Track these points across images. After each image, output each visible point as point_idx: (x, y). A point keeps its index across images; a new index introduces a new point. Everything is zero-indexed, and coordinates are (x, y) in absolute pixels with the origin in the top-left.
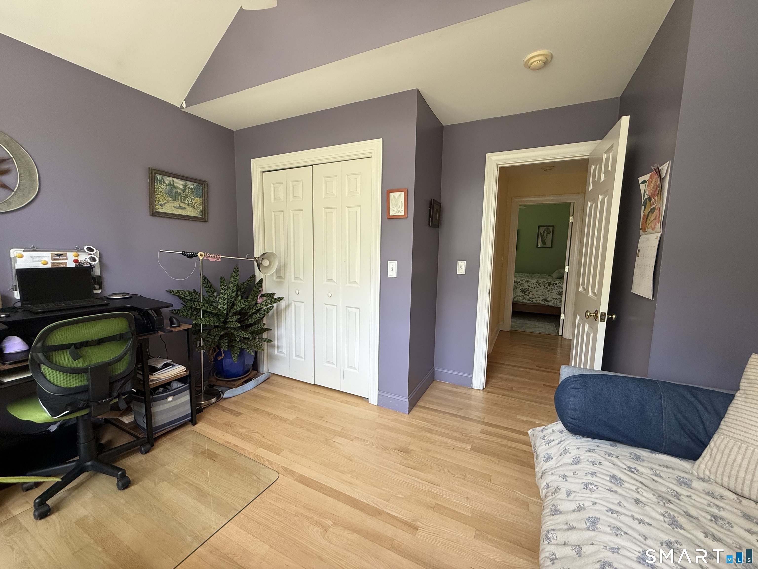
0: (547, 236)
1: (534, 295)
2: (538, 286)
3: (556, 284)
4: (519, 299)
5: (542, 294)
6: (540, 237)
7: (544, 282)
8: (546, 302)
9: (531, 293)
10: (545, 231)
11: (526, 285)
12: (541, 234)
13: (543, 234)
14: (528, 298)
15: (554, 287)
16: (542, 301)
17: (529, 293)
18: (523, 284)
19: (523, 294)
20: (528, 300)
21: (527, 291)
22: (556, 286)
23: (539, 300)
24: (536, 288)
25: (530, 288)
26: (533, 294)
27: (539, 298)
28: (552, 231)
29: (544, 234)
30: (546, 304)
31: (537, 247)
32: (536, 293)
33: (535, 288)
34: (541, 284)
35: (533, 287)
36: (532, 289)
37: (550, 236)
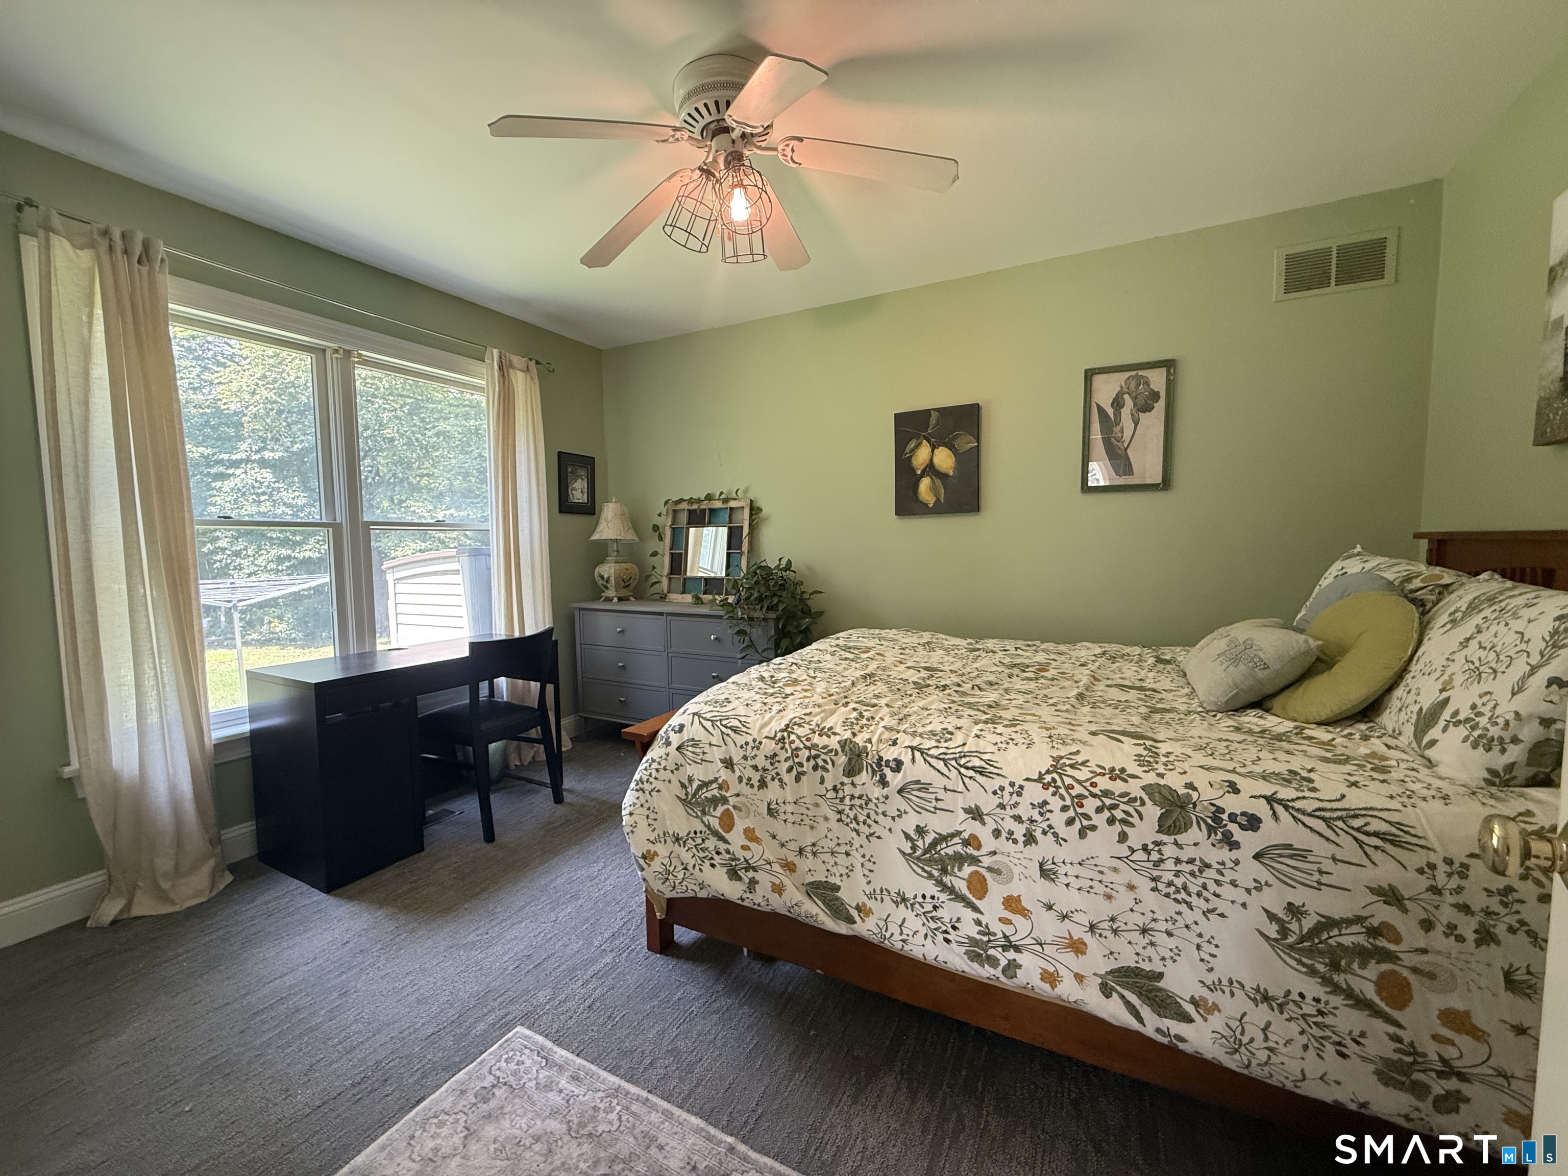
0: (1136, 424)
1: (1024, 913)
2: (1058, 819)
3: (1252, 823)
4: (894, 929)
5: (1100, 910)
6: (1096, 426)
7: (1118, 787)
8: (1146, 1012)
9: (997, 891)
10: (1126, 397)
11: (949, 800)
12: (1101, 410)
13: (1110, 412)
14: (973, 931)
15: (1225, 854)
16: (1106, 991)
17: (979, 886)
18: (924, 787)
19: (931, 888)
20: (975, 957)
21: (960, 859)
22: (1250, 842)
23: (1079, 978)
24: (1046, 845)
25: (984, 833)
26: (1012, 904)
27: (1078, 947)
28: (1163, 395)
29: (1118, 414)
30: (1149, 1031)
31: (1086, 488)
32: (1043, 889)
33: (1030, 839)
34: (1090, 805)
35: (1009, 824)
36: (1003, 844)
37: (1154, 422)
